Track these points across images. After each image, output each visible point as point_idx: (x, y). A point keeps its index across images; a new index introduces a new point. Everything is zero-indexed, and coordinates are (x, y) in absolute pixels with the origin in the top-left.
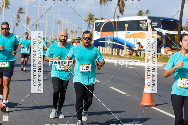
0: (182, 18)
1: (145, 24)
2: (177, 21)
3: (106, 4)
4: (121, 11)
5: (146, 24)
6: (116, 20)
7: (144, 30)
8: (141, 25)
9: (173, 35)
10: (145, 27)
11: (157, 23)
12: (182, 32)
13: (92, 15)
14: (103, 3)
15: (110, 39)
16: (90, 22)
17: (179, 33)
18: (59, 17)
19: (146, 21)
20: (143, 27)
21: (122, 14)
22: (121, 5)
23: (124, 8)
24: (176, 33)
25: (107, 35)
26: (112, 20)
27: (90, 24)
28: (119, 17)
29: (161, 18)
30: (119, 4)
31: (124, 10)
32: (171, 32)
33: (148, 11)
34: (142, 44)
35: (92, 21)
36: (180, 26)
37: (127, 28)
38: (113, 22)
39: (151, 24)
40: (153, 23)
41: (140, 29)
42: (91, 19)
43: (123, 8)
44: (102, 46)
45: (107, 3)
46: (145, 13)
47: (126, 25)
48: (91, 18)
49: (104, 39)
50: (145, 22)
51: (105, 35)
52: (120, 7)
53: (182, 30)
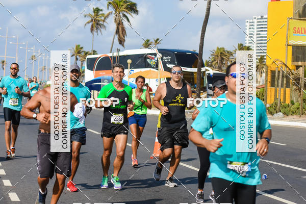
0: (202, 51)
1: (154, 59)
2: (197, 54)
3: (99, 31)
4: (121, 42)
5: (156, 59)
6: (115, 54)
7: (153, 68)
8: (148, 60)
9: (192, 73)
10: (154, 63)
11: (170, 58)
12: (203, 69)
13: (81, 47)
14: (96, 31)
15: (108, 80)
16: (78, 57)
17: (199, 70)
18: (34, 51)
19: (155, 55)
20: (152, 62)
21: (123, 46)
22: (121, 33)
23: (126, 37)
24: (195, 70)
25: (104, 74)
26: (110, 55)
27: (77, 59)
28: (119, 50)
29: (176, 51)
30: (117, 32)
31: (124, 40)
32: (189, 70)
33: (158, 40)
34: (150, 86)
35: (80, 56)
36: (199, 61)
37: (131, 64)
38: (111, 57)
39: (162, 59)
40: (165, 58)
41: (147, 65)
42: (79, 53)
43: (124, 37)
44: (96, 90)
45: (101, 31)
46: (154, 42)
47: (129, 61)
48: (79, 51)
49: (99, 81)
50: (153, 56)
51: (100, 75)
52: (119, 36)
53: (203, 66)
